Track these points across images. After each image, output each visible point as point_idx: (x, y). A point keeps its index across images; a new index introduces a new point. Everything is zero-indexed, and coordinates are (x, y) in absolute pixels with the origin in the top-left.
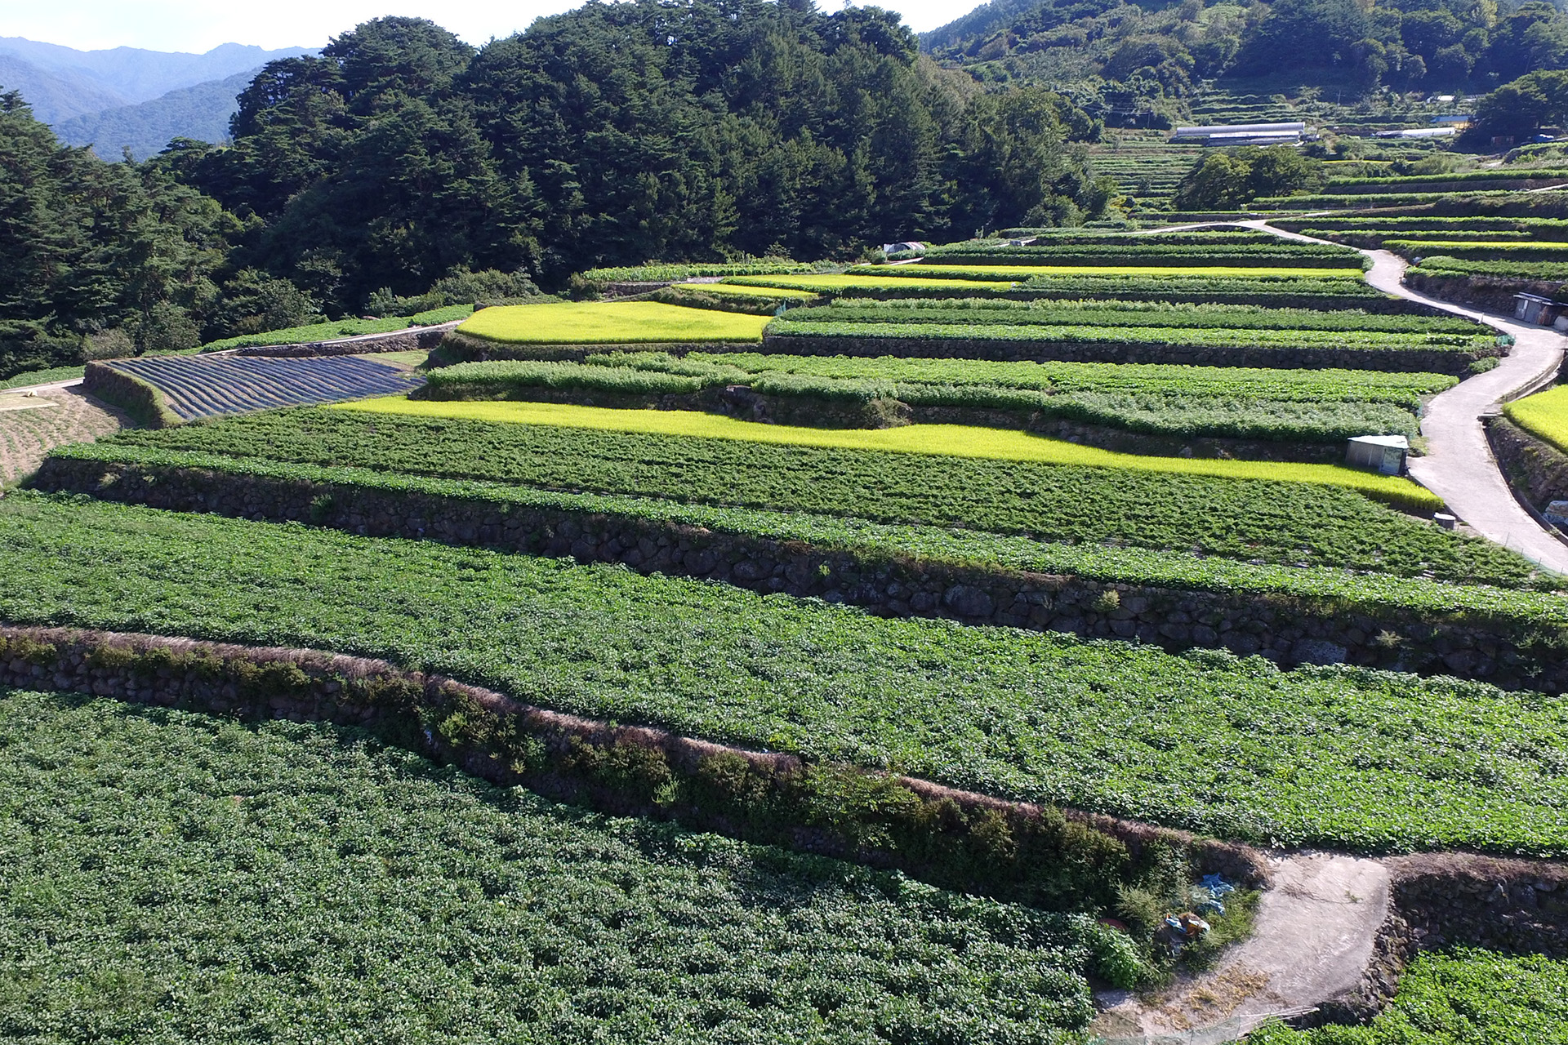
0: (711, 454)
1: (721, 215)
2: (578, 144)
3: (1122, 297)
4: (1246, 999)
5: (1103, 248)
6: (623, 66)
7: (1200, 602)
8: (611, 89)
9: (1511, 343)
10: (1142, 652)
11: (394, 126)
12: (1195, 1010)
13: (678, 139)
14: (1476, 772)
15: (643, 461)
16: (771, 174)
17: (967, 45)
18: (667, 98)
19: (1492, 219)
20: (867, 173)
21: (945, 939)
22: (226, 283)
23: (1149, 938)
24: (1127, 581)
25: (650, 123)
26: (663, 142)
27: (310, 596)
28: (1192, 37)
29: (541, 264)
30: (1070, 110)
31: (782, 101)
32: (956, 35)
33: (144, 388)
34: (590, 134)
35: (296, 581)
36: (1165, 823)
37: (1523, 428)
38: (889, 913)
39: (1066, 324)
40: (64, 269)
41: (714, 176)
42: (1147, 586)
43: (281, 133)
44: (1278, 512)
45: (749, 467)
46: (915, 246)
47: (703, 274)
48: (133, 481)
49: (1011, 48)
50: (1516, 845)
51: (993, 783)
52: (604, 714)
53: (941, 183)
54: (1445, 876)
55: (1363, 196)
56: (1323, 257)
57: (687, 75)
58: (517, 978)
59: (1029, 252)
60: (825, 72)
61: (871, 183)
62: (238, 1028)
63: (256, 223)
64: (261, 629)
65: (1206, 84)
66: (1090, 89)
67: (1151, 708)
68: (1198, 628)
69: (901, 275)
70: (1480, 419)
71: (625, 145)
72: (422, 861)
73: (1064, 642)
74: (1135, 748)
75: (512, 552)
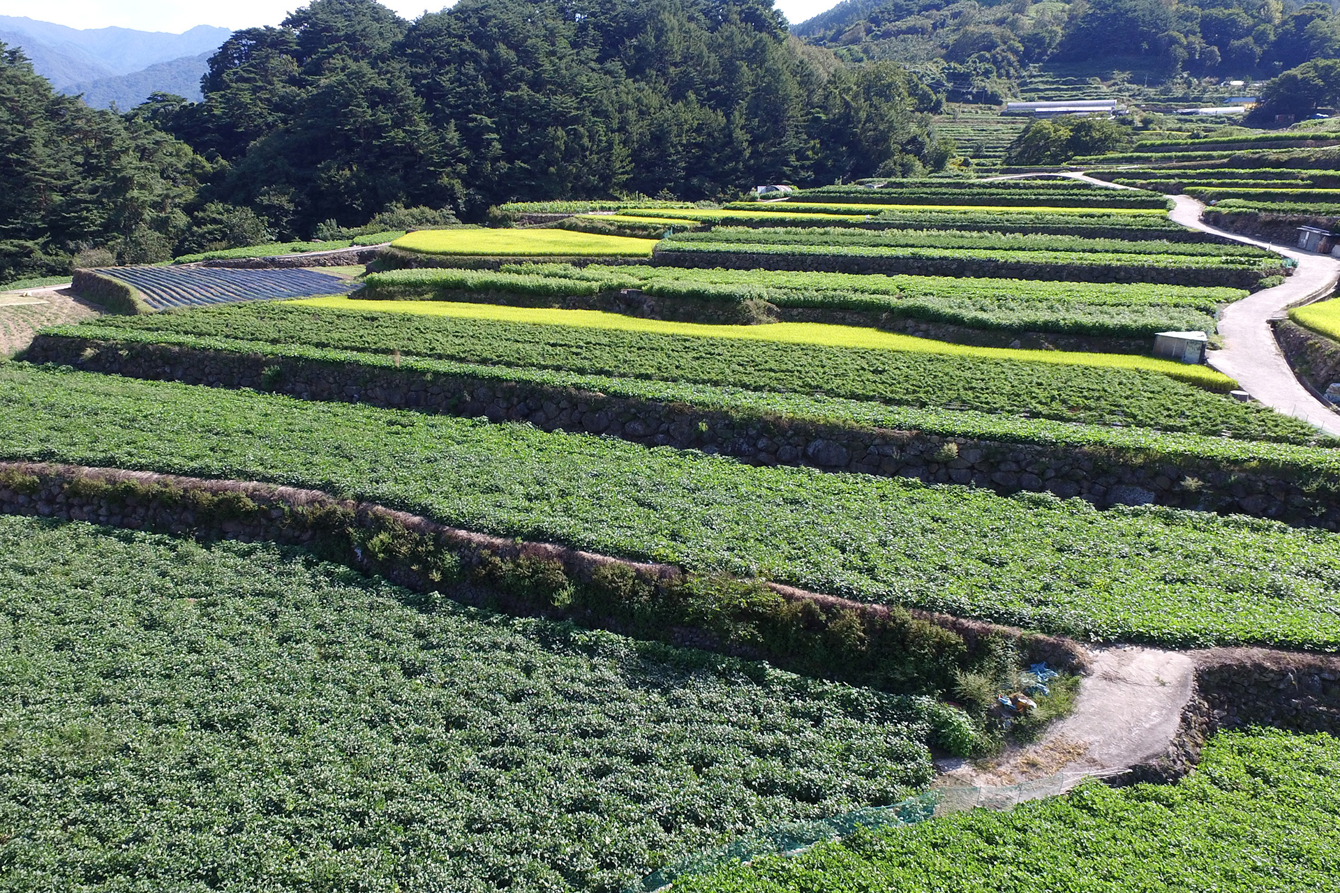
0: (607, 339)
1: (618, 165)
2: (498, 102)
3: (961, 228)
4: (1068, 764)
5: (944, 190)
6: (537, 36)
7: (1028, 453)
8: (526, 56)
9: (1295, 265)
10: (977, 494)
11: (341, 83)
12: (1023, 773)
13: (583, 99)
14: (1269, 586)
15: (549, 344)
16: (661, 131)
17: (830, 33)
18: (574, 64)
19: (1278, 170)
20: (743, 132)
21: (806, 715)
22: (196, 213)
23: (983, 714)
24: (965, 435)
25: (560, 85)
26: (570, 102)
27: (257, 442)
28: (1022, 28)
29: (464, 203)
30: (917, 85)
31: (672, 69)
32: (821, 26)
33: (122, 288)
34: (508, 94)
35: (248, 432)
36: (997, 621)
37: (1306, 327)
38: (756, 695)
39: (912, 246)
40: (57, 198)
41: (613, 132)
42: (982, 439)
43: (244, 90)
44: (1095, 387)
45: (639, 349)
46: (783, 189)
47: (602, 209)
48: (110, 355)
49: (867, 35)
50: (1305, 642)
51: (848, 588)
52: (510, 532)
53: (806, 142)
54: (1242, 666)
55: (1167, 154)
56: (1132, 199)
57: (591, 47)
58: (430, 739)
59: (881, 193)
60: (709, 47)
61: (747, 140)
62: (186, 772)
63: (221, 165)
64: (216, 465)
65: (1033, 68)
66: (934, 69)
67: (986, 536)
68: (1026, 476)
69: (771, 210)
70: (1268, 322)
71: (537, 103)
72: (351, 649)
73: (910, 486)
74: (973, 565)
75: (436, 413)
